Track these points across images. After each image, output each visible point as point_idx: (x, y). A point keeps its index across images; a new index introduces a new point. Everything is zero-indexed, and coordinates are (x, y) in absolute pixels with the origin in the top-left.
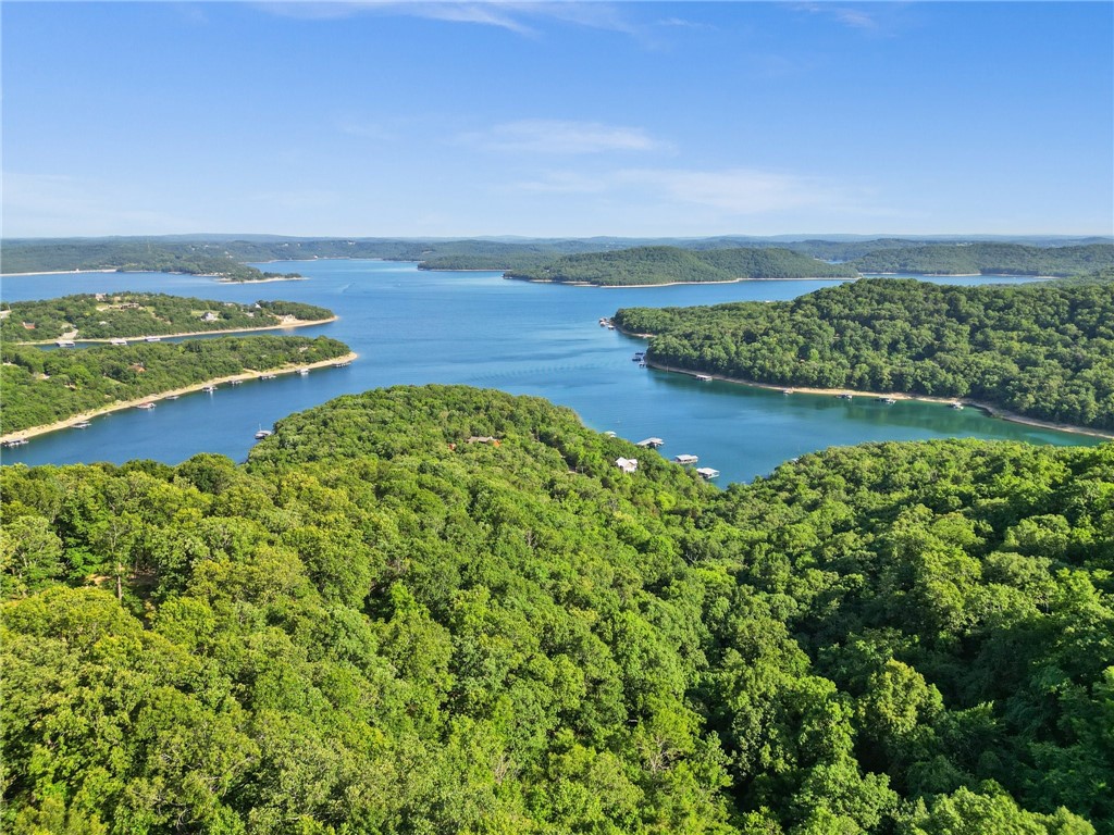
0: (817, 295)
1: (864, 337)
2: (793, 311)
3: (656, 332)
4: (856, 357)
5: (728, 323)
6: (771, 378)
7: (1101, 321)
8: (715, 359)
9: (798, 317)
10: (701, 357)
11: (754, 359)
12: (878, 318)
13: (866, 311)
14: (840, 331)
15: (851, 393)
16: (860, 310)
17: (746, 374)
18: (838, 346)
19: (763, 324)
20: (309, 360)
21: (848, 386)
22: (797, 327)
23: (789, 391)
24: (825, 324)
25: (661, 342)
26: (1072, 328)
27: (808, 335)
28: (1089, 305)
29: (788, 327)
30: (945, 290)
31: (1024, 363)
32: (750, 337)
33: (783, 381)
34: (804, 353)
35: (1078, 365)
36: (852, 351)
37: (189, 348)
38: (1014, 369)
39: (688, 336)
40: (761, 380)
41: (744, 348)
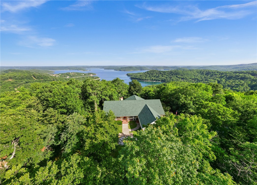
0: (147, 72)
1: (152, 76)
2: (145, 73)
4: (151, 78)
5: (139, 75)
6: (143, 80)
7: (173, 74)
8: (137, 78)
10: (136, 78)
11: (141, 78)
12: (153, 74)
13: (152, 73)
15: (150, 81)
17: (140, 79)
18: (149, 77)
19: (142, 75)
23: (145, 81)
24: (148, 74)
25: (132, 77)
26: (171, 74)
27: (146, 75)
28: (172, 72)
29: (144, 75)
30: (159, 71)
31: (166, 78)
33: (144, 80)
34: (146, 77)
35: (171, 78)
37: (83, 78)
38: (165, 78)
39: (135, 76)
40: (142, 80)
41: (140, 77)
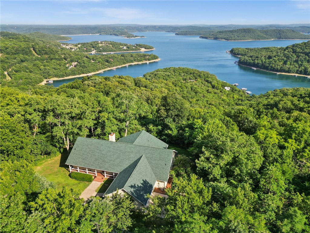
0: (293, 46)
1: (305, 59)
2: (285, 50)
3: (242, 55)
4: (301, 65)
5: (264, 53)
6: (274, 70)
8: (258, 64)
9: (286, 52)
10: (254, 63)
11: (269, 64)
14: (298, 57)
15: (297, 75)
16: (306, 50)
17: (266, 68)
18: (296, 61)
19: (275, 54)
20: (149, 60)
21: (297, 73)
22: (285, 55)
23: (278, 73)
24: (294, 55)
25: (243, 58)
27: (288, 57)
29: (282, 55)
32: (270, 57)
33: (277, 71)
34: (285, 63)
36: (300, 63)
39: (251, 57)
40: (271, 70)
41: (267, 61)
